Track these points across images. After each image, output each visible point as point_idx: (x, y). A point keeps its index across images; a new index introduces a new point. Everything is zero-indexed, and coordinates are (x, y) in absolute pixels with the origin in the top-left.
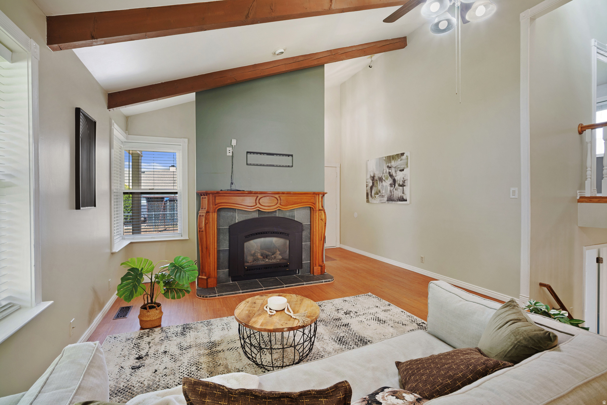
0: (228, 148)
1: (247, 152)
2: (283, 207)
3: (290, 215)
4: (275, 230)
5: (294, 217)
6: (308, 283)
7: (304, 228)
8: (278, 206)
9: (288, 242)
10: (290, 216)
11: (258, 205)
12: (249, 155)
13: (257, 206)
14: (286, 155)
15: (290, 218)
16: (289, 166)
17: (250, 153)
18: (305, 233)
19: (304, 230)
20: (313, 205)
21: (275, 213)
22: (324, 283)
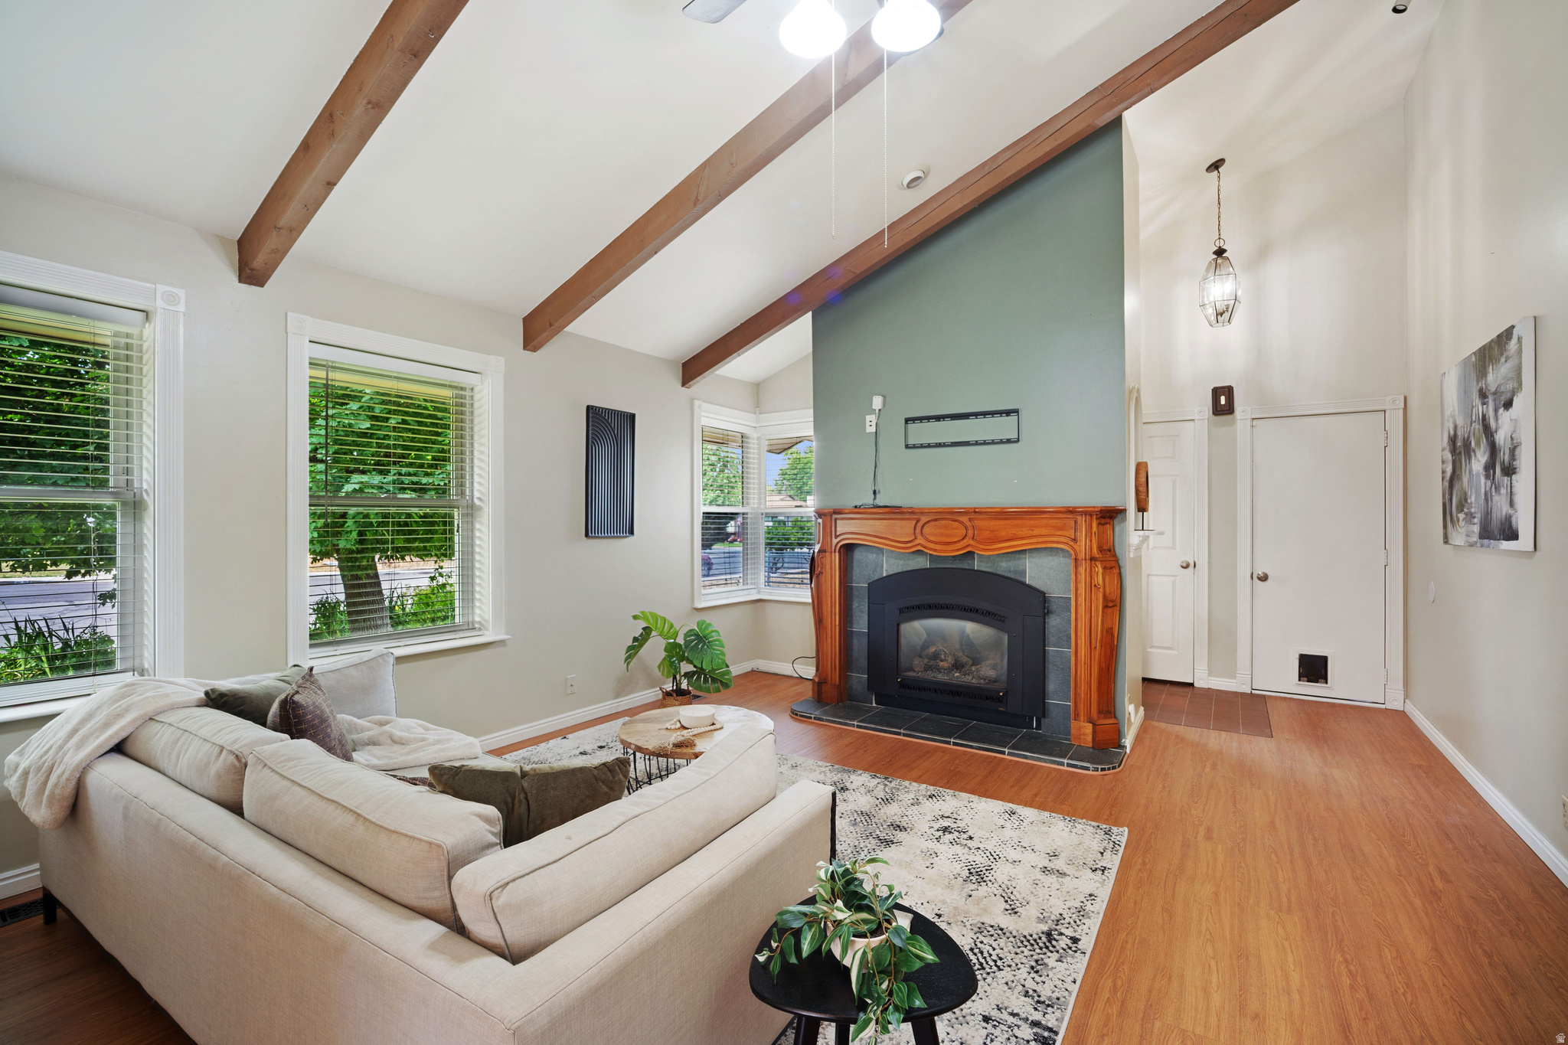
0: (867, 417)
1: (907, 421)
2: (981, 546)
3: (1012, 569)
4: (970, 602)
5: (1024, 573)
6: (1016, 752)
7: (1054, 607)
8: (968, 543)
9: (1006, 637)
10: (1010, 571)
11: (920, 540)
12: (911, 426)
13: (917, 542)
14: (1001, 413)
15: (1012, 576)
16: (1009, 441)
17: (914, 420)
18: (1056, 619)
19: (1052, 612)
20: (1072, 543)
21: (970, 562)
22: (1065, 768)
